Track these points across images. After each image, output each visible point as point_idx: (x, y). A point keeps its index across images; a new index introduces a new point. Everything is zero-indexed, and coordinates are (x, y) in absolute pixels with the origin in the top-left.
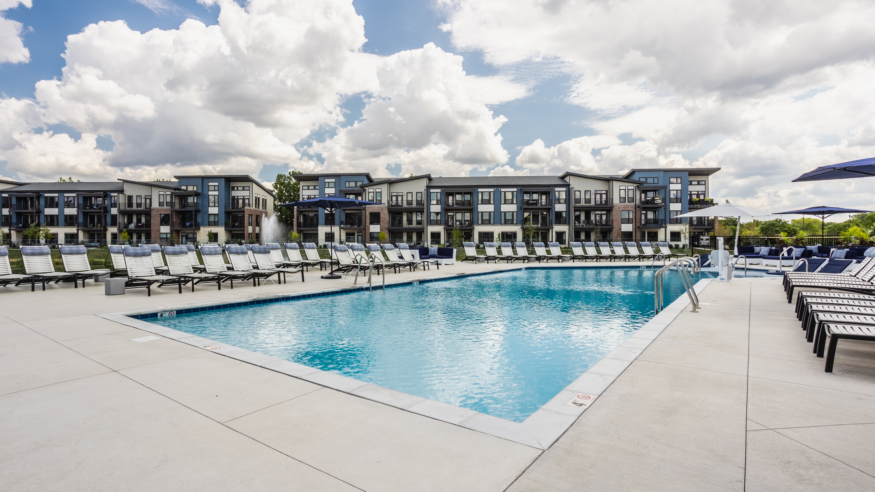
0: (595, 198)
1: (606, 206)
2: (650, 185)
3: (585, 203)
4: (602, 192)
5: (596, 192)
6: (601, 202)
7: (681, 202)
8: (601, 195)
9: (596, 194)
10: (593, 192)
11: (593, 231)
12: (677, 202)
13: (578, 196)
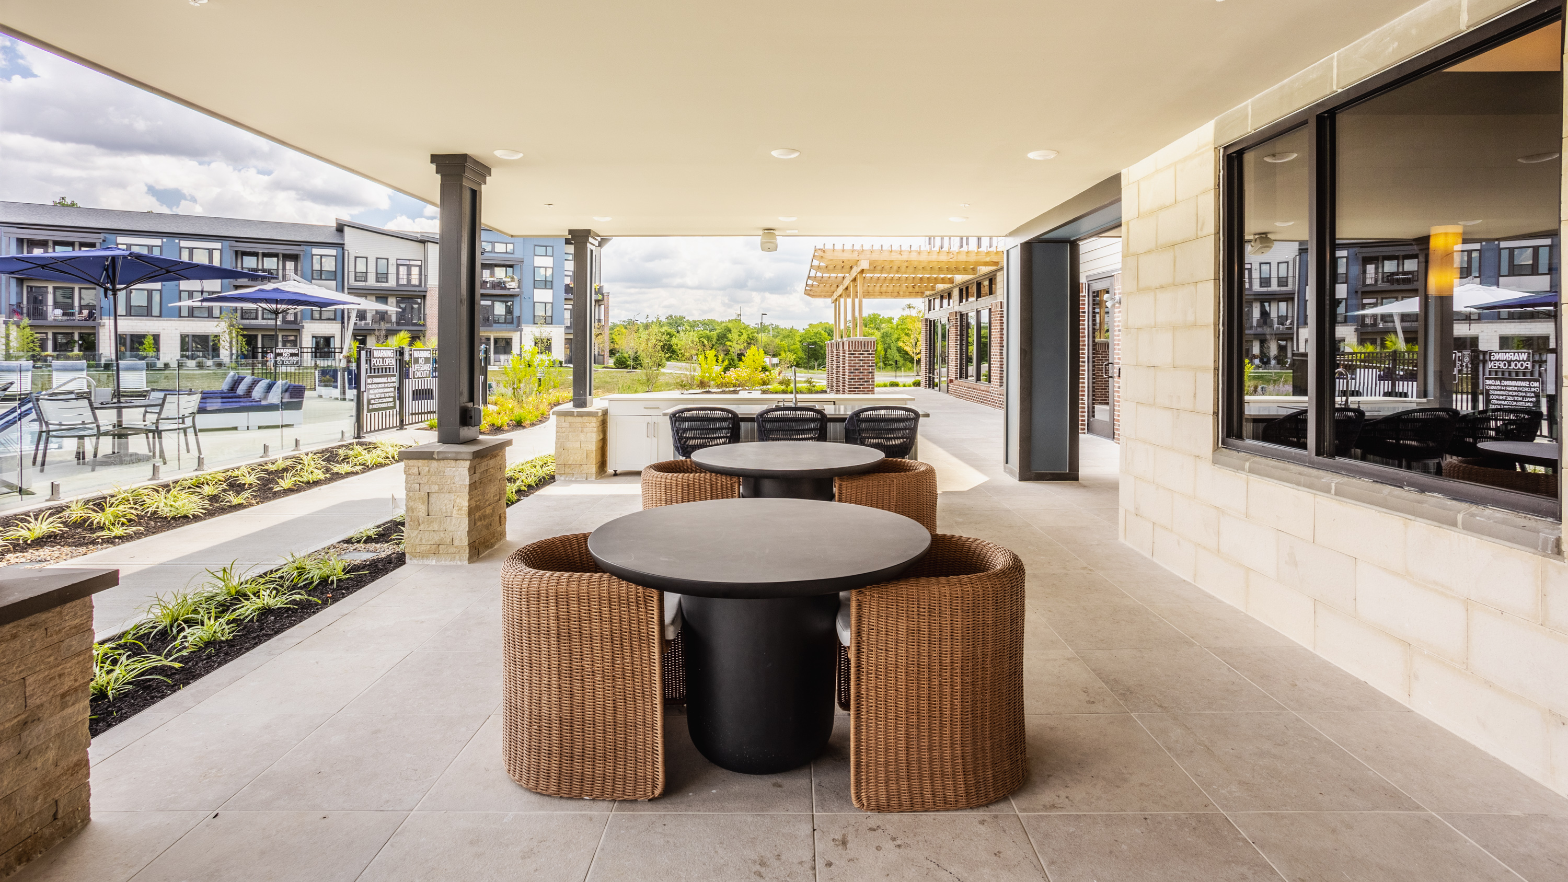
0: (398, 274)
1: (417, 289)
2: (499, 255)
3: (377, 281)
4: (412, 263)
5: (399, 262)
6: (409, 280)
7: (552, 288)
8: (409, 267)
9: (398, 265)
10: (392, 262)
11: (370, 334)
12: (545, 288)
13: (361, 267)
